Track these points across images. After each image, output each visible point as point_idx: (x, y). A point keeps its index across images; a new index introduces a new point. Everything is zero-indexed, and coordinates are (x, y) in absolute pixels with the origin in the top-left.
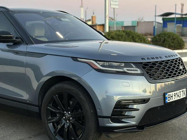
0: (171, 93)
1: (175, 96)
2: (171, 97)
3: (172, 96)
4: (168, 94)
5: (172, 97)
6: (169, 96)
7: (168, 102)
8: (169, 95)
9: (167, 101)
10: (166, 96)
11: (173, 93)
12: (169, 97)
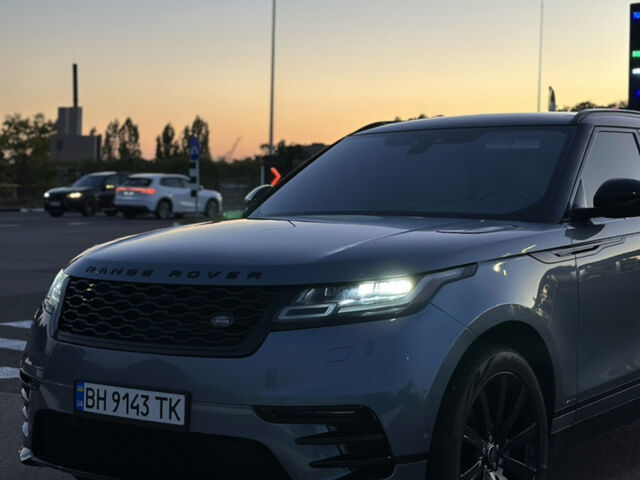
0: (102, 388)
1: (118, 401)
2: (99, 398)
3: (104, 399)
4: (87, 385)
5: (101, 403)
6: (90, 394)
7: (86, 409)
8: (88, 389)
9: (82, 408)
10: (79, 389)
11: (111, 390)
12: (88, 397)
